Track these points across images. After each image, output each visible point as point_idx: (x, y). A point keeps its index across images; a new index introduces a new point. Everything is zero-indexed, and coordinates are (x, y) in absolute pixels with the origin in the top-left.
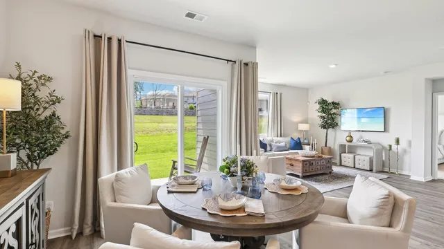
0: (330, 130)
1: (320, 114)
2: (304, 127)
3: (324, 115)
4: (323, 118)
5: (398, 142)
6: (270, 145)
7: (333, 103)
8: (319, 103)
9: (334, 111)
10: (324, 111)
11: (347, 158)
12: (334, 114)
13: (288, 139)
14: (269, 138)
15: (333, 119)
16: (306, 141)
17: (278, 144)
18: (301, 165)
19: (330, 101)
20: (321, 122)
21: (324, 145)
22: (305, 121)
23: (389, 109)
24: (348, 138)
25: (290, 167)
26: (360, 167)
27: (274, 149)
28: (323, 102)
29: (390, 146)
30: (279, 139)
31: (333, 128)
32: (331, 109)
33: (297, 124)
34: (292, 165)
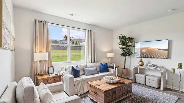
0: (127, 57)
1: (121, 46)
2: (110, 55)
3: (123, 46)
4: (123, 48)
5: (180, 66)
6: (84, 70)
7: (130, 38)
8: (120, 38)
9: (130, 44)
10: (123, 43)
11: (140, 77)
12: (130, 46)
13: (98, 64)
14: (83, 64)
15: (129, 49)
16: (111, 65)
17: (91, 69)
18: (103, 95)
19: (127, 36)
20: (121, 52)
21: (123, 67)
22: (111, 51)
23: (171, 41)
24: (140, 63)
25: (95, 95)
26: (150, 85)
27: (86, 73)
28: (123, 38)
29: (174, 70)
30: (92, 64)
31: (129, 55)
32: (128, 42)
33: (106, 53)
34: (96, 93)
